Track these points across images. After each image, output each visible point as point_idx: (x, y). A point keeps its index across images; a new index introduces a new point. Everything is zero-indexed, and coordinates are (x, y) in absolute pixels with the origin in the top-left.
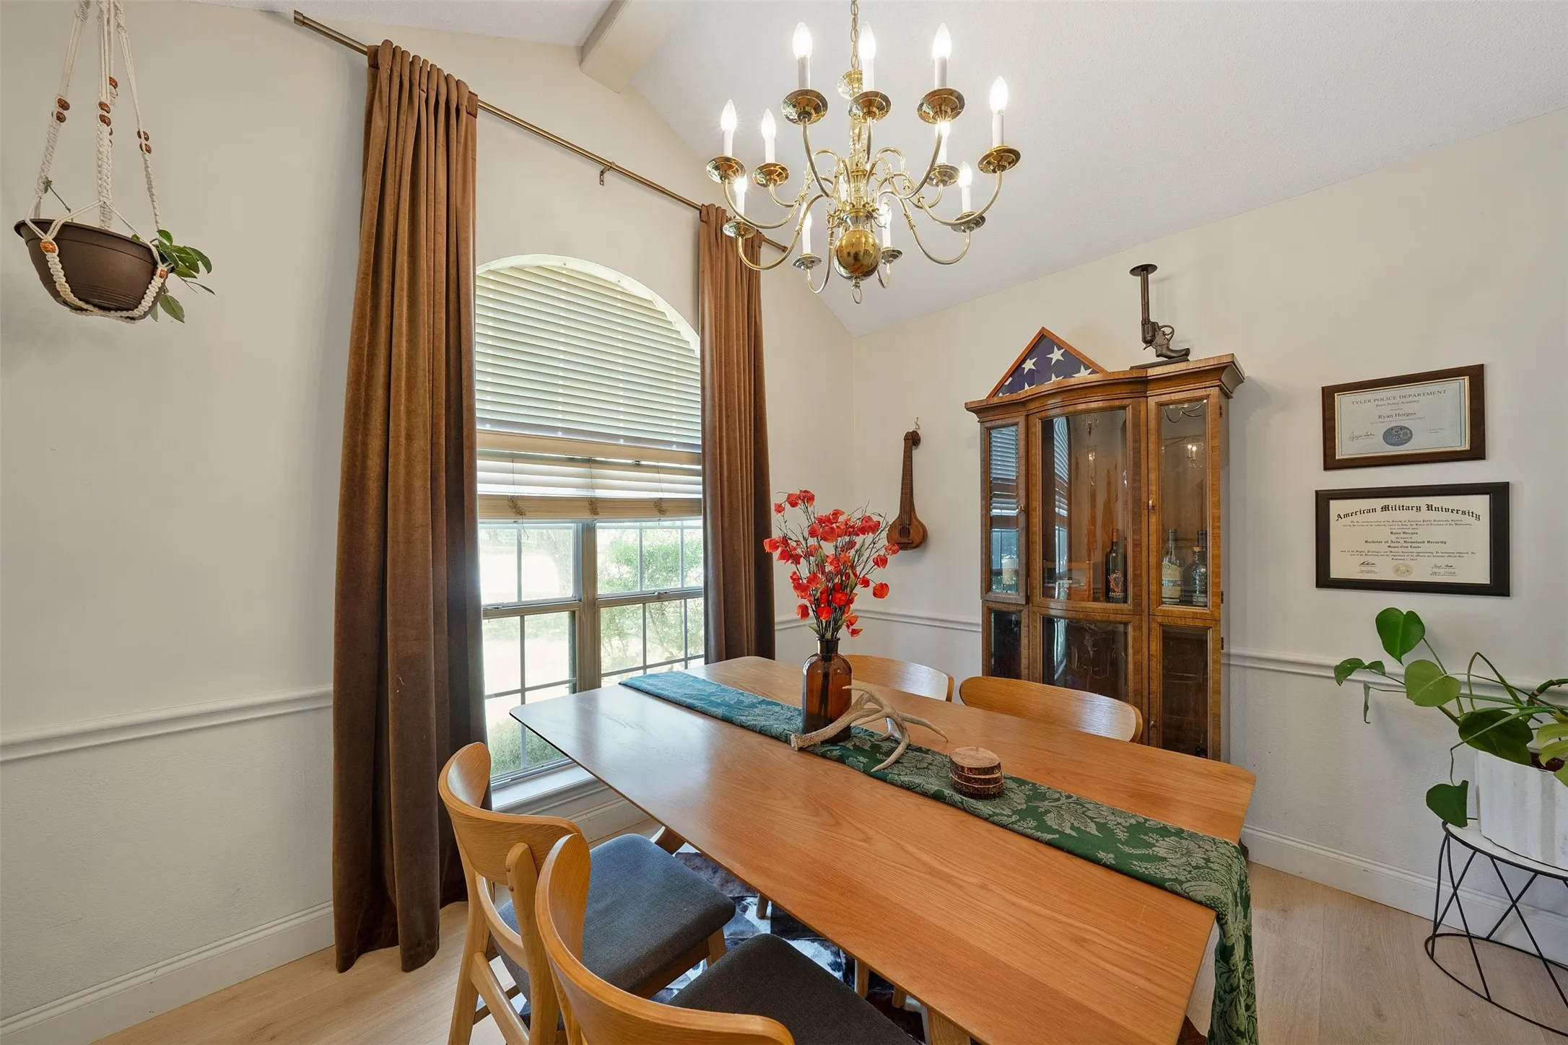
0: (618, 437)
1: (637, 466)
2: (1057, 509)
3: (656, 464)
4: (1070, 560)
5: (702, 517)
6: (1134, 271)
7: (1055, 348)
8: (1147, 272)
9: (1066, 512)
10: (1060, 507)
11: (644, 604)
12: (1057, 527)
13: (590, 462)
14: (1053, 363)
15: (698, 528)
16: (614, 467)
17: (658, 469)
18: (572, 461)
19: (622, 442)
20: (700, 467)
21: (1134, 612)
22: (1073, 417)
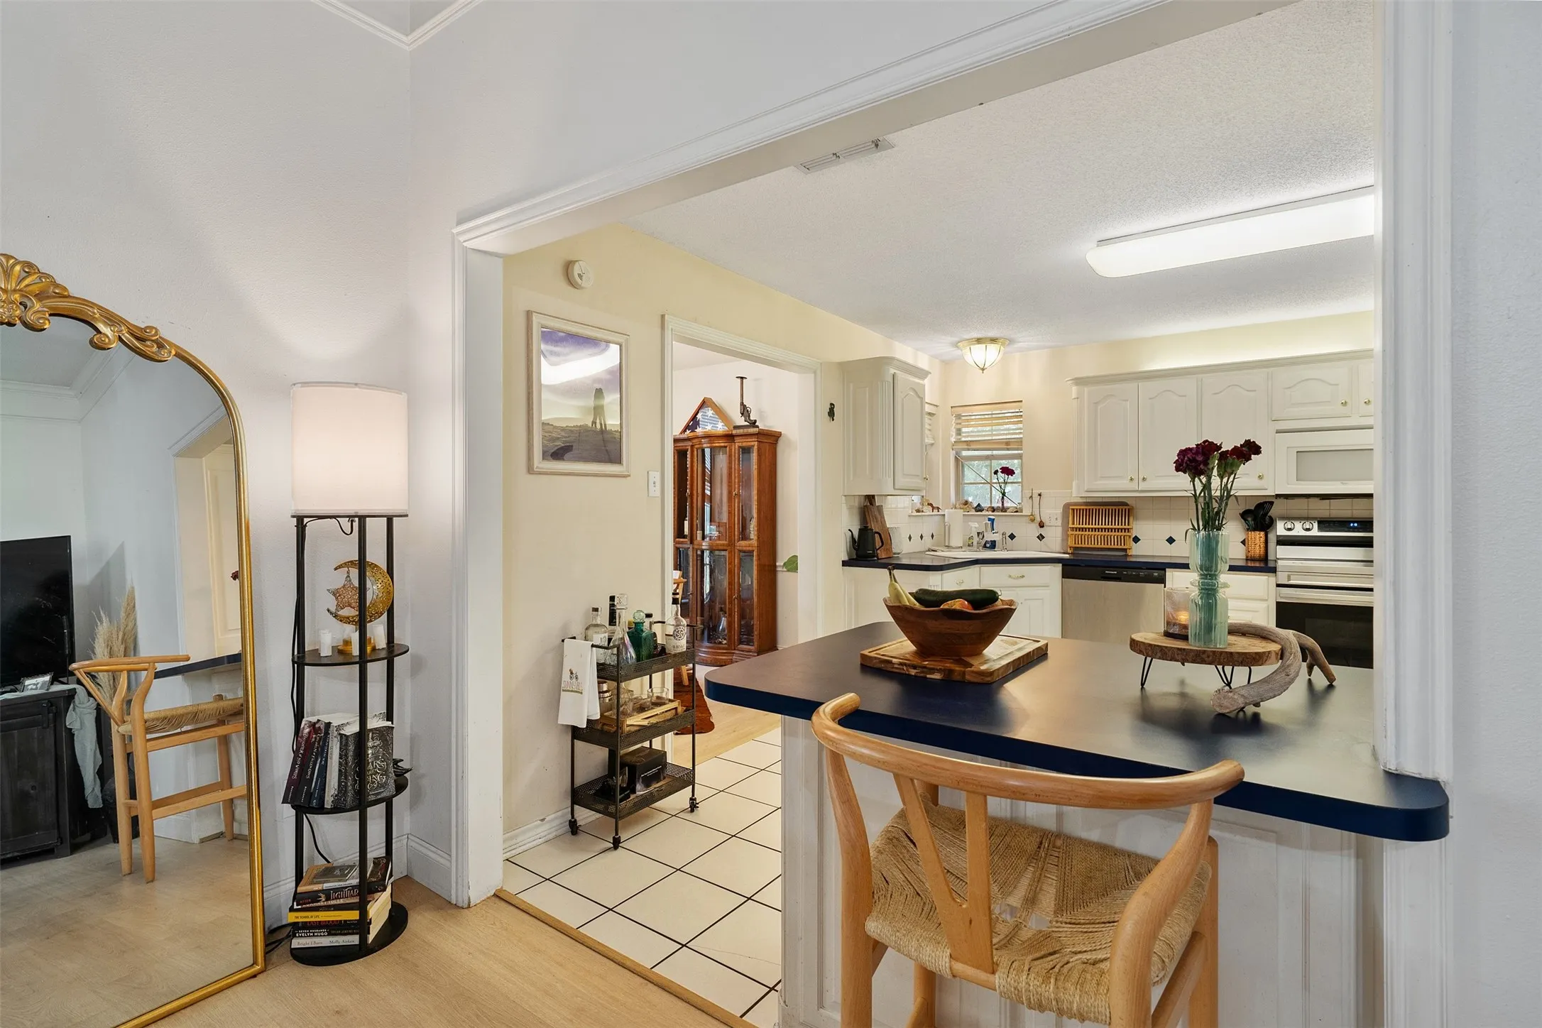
21: (729, 545)
22: (712, 449)
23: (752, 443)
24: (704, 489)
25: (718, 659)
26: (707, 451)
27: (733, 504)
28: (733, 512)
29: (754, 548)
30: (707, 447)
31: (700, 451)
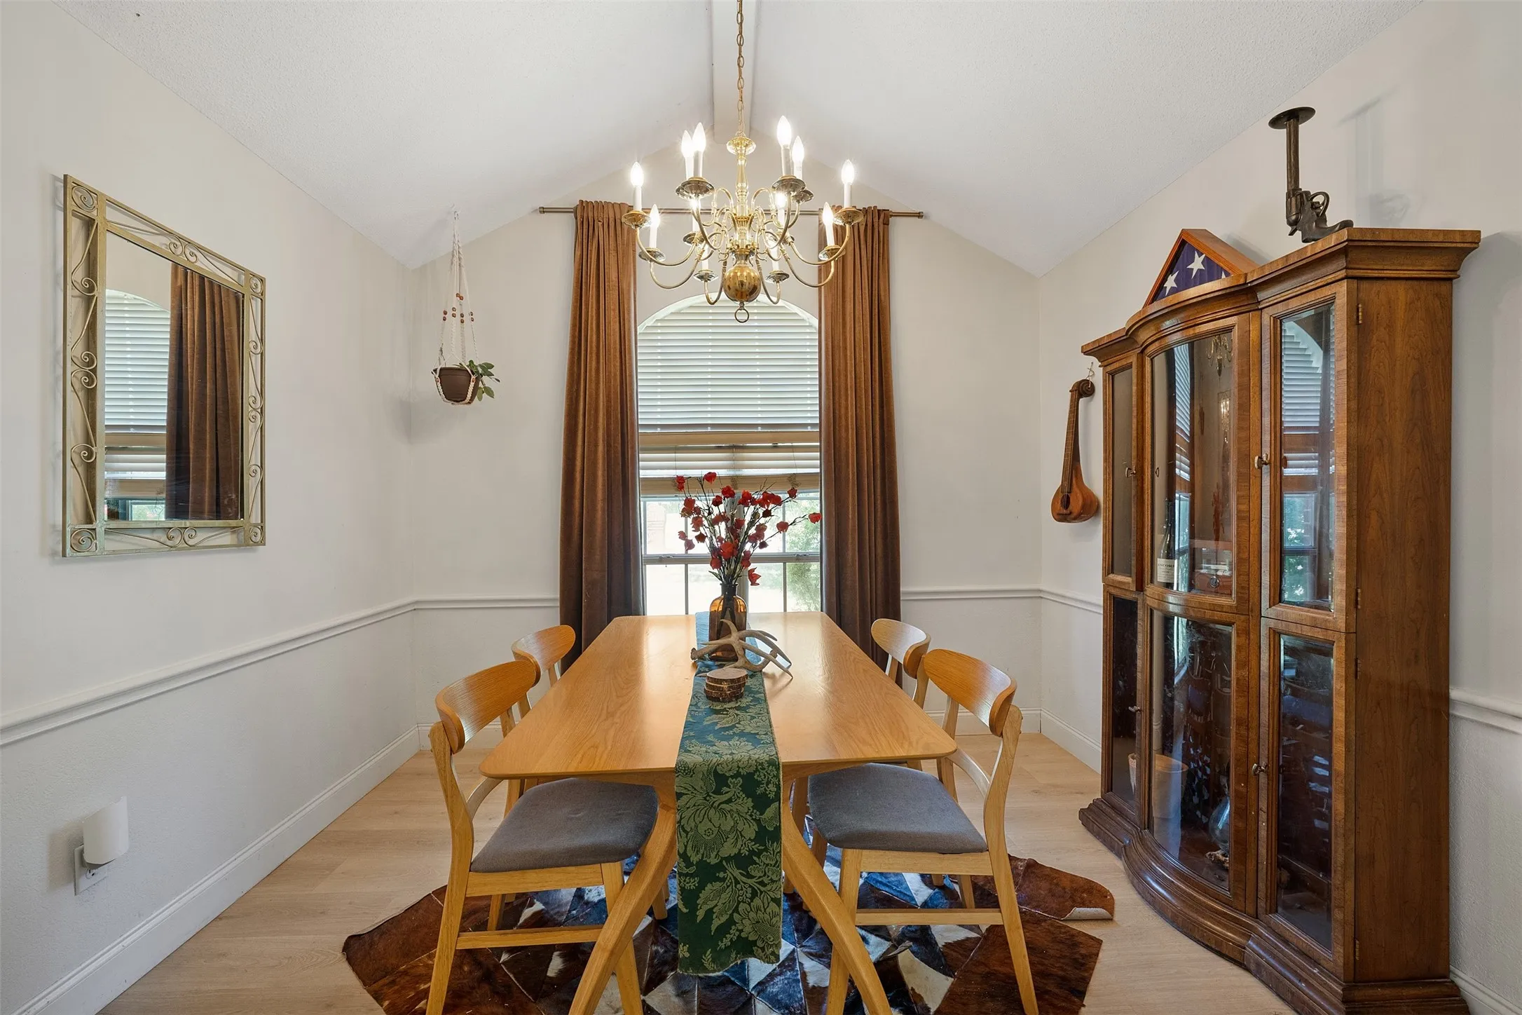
0: (756, 426)
1: (775, 448)
2: (1177, 470)
3: (790, 444)
4: (1192, 535)
5: (819, 490)
6: (1275, 122)
7: (1196, 254)
8: (1298, 120)
9: (1187, 475)
10: (1181, 469)
11: (785, 563)
12: (1177, 495)
13: (734, 448)
14: (1194, 274)
15: (816, 499)
16: (750, 450)
17: (793, 449)
18: (719, 449)
19: (760, 429)
20: (818, 444)
21: (1237, 610)
22: (1194, 345)
23: (1327, 292)
24: (1171, 466)
25: (1200, 924)
26: (1181, 354)
27: (1254, 491)
28: (1254, 515)
29: (1330, 636)
30: (1179, 343)
31: (1160, 361)
